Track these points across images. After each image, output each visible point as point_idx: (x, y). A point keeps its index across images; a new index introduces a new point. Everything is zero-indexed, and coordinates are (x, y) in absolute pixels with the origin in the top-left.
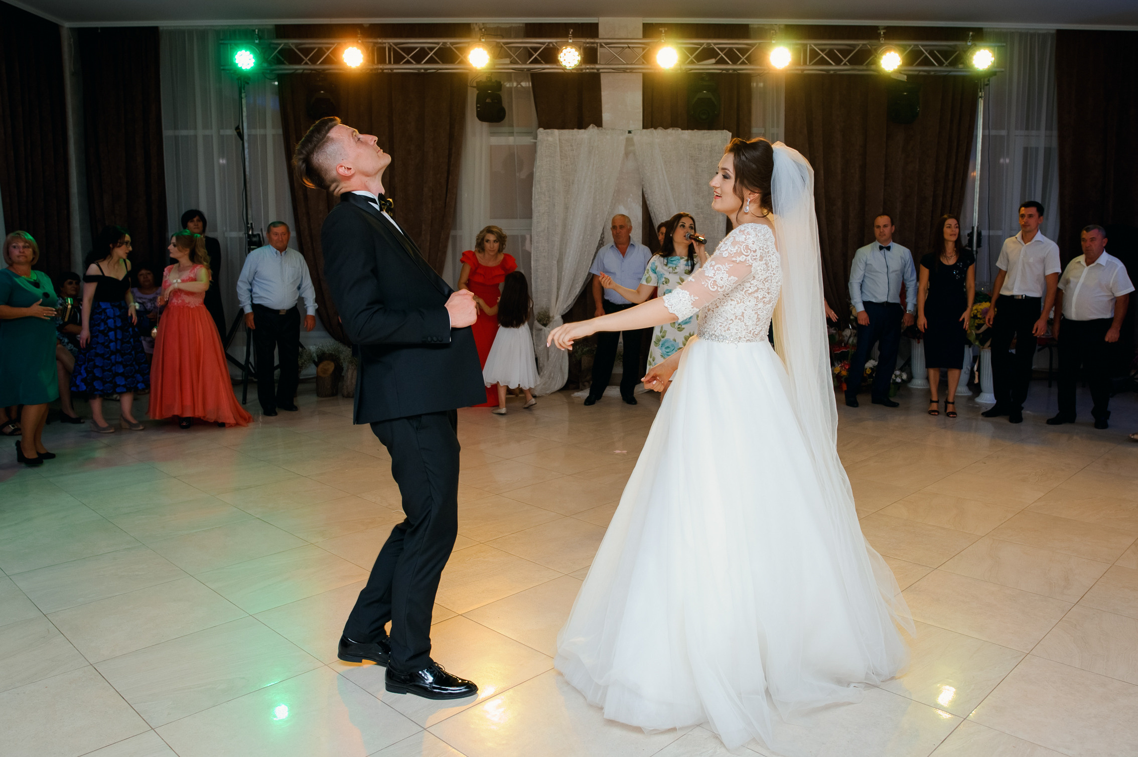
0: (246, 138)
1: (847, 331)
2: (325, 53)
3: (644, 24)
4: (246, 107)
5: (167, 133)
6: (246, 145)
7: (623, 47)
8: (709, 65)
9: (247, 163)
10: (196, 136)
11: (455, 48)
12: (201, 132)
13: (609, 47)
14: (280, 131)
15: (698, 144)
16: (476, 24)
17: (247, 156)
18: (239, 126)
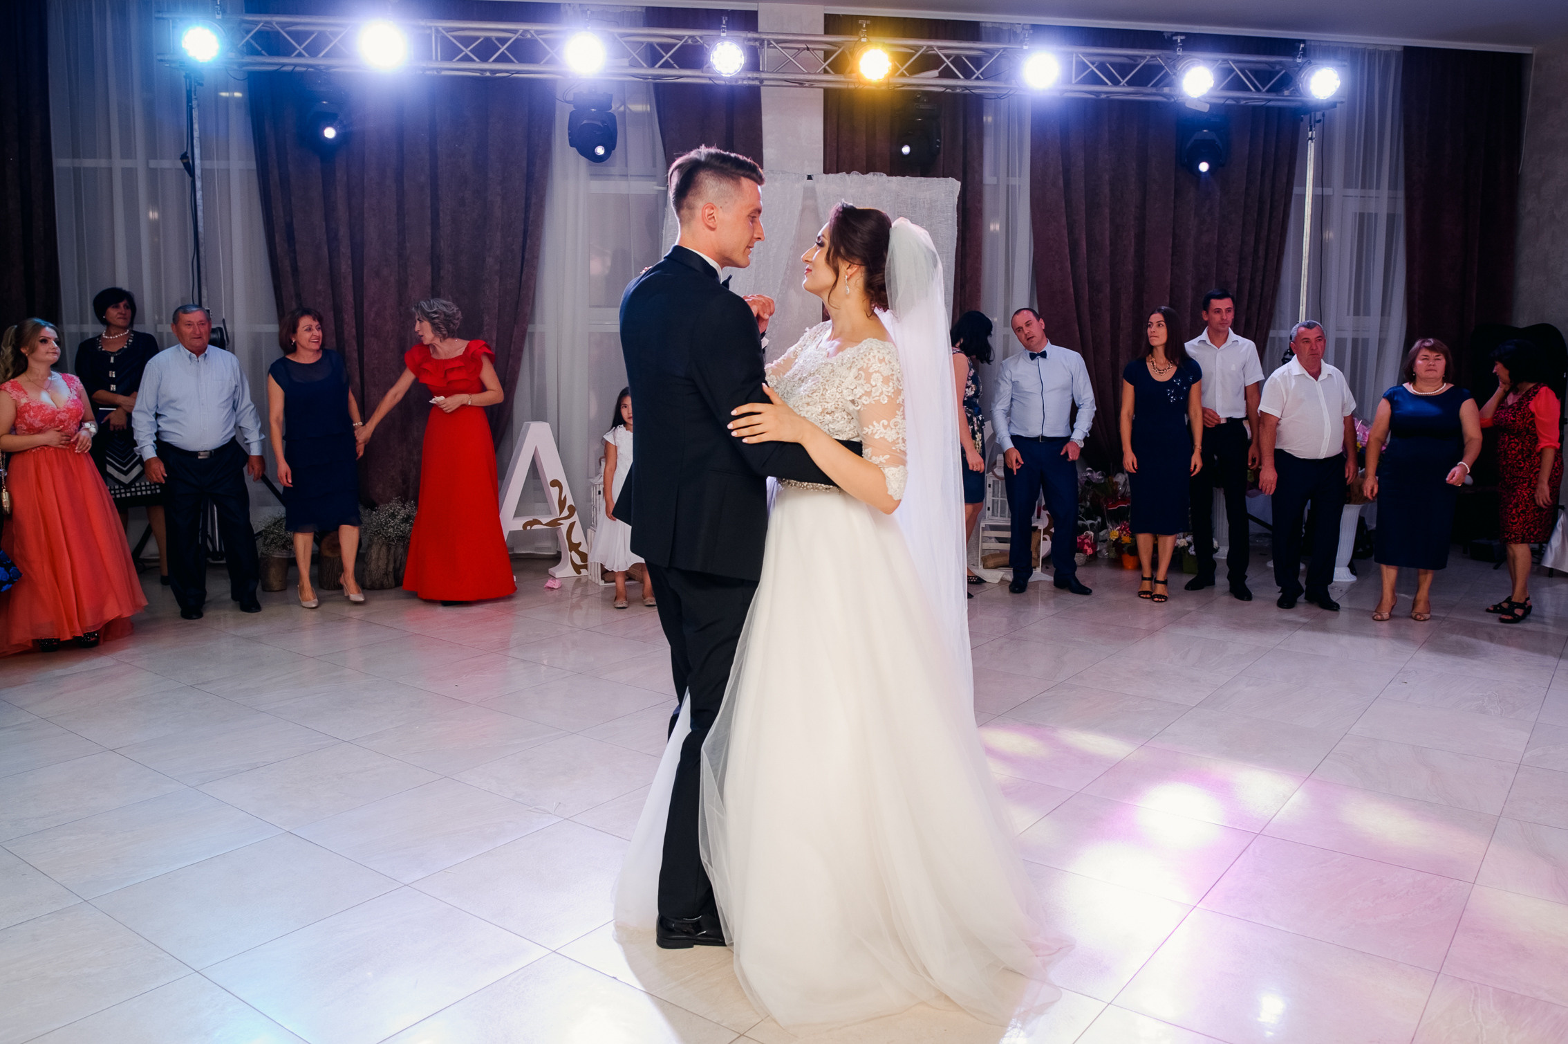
0: (198, 172)
1: (1120, 477)
2: (331, 41)
3: (826, 15)
4: (199, 123)
5: (61, 163)
6: (198, 184)
7: (799, 49)
8: (930, 80)
9: (200, 214)
10: (110, 170)
11: (542, 39)
12: (118, 163)
13: (782, 48)
14: (253, 165)
15: (912, 199)
16: (569, 4)
17: (199, 201)
18: (186, 153)
